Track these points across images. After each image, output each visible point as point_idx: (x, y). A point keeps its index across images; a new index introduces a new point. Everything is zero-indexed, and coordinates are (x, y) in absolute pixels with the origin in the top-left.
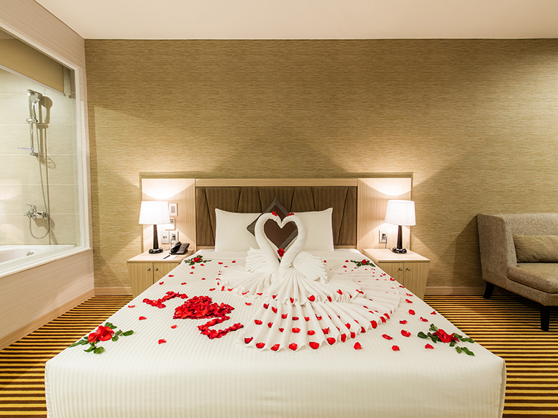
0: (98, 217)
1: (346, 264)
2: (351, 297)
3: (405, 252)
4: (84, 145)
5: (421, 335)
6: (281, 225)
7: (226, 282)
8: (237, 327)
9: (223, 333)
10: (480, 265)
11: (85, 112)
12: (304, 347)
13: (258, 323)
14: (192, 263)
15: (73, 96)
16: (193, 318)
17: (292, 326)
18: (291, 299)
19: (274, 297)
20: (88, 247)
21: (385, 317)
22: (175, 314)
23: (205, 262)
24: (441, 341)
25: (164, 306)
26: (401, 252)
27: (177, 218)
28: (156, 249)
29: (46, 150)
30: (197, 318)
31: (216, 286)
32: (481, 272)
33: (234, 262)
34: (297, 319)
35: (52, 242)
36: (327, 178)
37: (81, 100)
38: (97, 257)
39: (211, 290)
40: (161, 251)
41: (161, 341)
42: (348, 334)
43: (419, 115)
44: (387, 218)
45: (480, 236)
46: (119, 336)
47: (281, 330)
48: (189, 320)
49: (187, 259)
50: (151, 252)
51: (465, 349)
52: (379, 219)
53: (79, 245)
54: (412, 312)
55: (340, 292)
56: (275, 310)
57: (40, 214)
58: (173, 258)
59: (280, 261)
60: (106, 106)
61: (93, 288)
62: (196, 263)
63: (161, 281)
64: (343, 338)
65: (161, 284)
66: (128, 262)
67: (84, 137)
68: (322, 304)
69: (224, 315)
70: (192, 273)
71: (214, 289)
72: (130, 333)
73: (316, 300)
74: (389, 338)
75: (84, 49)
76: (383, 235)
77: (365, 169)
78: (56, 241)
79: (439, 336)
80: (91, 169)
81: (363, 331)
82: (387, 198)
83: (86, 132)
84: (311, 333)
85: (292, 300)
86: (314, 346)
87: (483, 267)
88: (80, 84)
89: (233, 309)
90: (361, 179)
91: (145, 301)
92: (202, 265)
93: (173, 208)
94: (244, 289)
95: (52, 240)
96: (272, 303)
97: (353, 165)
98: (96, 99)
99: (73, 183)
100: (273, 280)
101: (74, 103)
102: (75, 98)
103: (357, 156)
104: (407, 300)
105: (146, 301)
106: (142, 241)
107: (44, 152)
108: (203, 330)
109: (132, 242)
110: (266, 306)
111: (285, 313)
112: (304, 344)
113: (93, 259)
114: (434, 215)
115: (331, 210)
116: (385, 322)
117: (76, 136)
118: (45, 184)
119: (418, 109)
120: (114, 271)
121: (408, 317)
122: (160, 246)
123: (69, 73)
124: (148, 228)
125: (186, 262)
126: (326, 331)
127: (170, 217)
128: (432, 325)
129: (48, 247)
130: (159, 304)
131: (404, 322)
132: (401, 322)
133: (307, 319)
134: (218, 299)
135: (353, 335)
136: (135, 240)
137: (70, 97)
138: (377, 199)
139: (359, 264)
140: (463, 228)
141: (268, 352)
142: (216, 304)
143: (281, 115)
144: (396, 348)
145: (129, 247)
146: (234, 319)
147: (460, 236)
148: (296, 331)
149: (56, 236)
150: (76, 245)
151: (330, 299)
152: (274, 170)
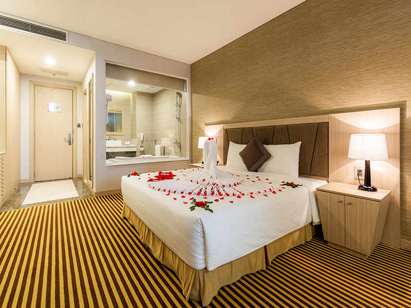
0: (193, 145)
4: (189, 113)
20: (188, 159)
60: (196, 93)
67: (189, 109)
75: (190, 69)
77: (339, 105)
80: (191, 123)
88: (188, 85)
97: (326, 103)
103: (330, 94)
115: (299, 143)
123: (185, 81)
137: (186, 91)
152: (264, 114)
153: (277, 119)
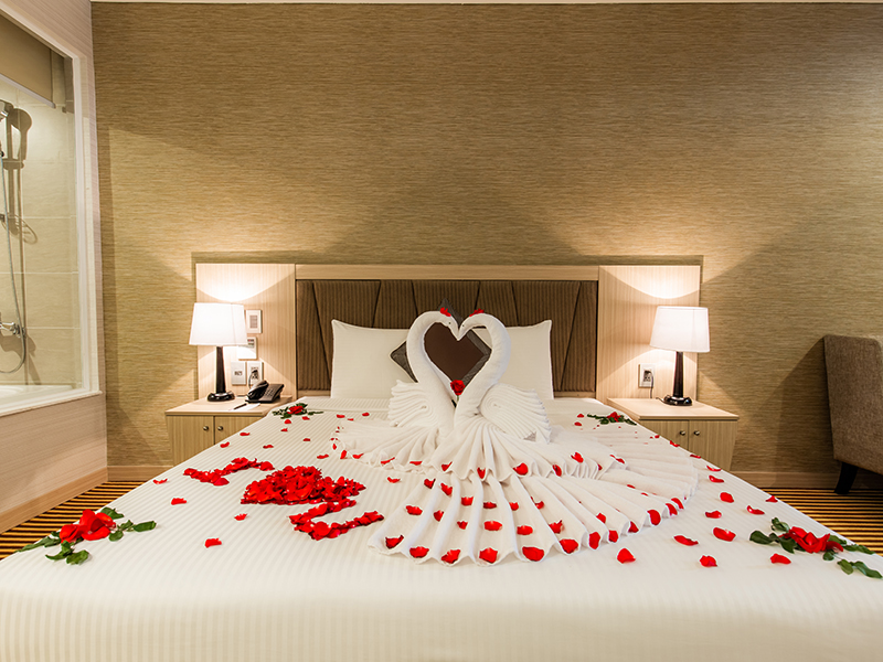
0: (116, 335)
1: (580, 420)
2: (600, 468)
3: (690, 403)
4: (90, 200)
5: (757, 537)
6: (459, 335)
7: (351, 444)
8: (371, 518)
9: (343, 529)
10: (828, 431)
11: (92, 139)
12: (511, 557)
13: (414, 511)
14: (287, 415)
15: (68, 108)
16: (280, 502)
17: (483, 517)
18: (479, 470)
19: (445, 467)
20: (96, 390)
21: (675, 505)
22: (246, 495)
23: (311, 414)
24: (803, 550)
25: (226, 482)
26: (681, 403)
27: (262, 338)
28: (221, 393)
29: (20, 210)
30: (288, 503)
31: (330, 451)
32: (832, 445)
33: (366, 414)
34: (493, 506)
35: (30, 381)
36: (541, 264)
37: (84, 115)
38: (114, 409)
39: (320, 457)
40: (231, 397)
41: (211, 543)
42: (604, 533)
43: (716, 148)
44: (655, 340)
45: (831, 378)
46: (124, 532)
47: (463, 525)
48: (272, 506)
49: (277, 409)
50: (212, 398)
51: (859, 565)
52: (639, 343)
53: (80, 386)
54: (726, 498)
55: (578, 458)
56: (447, 491)
57: (8, 327)
58: (251, 408)
59: (455, 405)
60: (130, 128)
61: (106, 466)
62: (293, 416)
63: (224, 442)
64: (594, 540)
65: (223, 446)
66: (168, 415)
67: (89, 185)
68: (543, 479)
69: (344, 498)
70: (285, 430)
71: (327, 456)
72: (149, 526)
73: (530, 472)
74: (689, 543)
75: (90, 20)
76: (647, 372)
77: (613, 250)
78: (38, 379)
79: (796, 540)
80: (103, 245)
81: (633, 529)
82: (654, 303)
83: (93, 175)
84: (524, 531)
85: (481, 473)
86: (534, 554)
87: (834, 436)
88: (83, 85)
89: (363, 488)
90: (606, 267)
91: (187, 472)
92: (305, 418)
93: (253, 319)
94: (385, 454)
95: (30, 377)
96: (441, 478)
97: (590, 242)
98: (113, 115)
99: (69, 271)
100: (442, 439)
101: (72, 121)
102: (73, 112)
103: (598, 224)
104: (711, 477)
105: (192, 473)
106: (196, 380)
107: (17, 213)
108: (300, 523)
109: (178, 383)
110: (429, 484)
111: (468, 496)
112: (512, 550)
113: (105, 412)
114: (742, 336)
115: (548, 324)
116: (676, 513)
117: (74, 183)
118: (17, 272)
119: (714, 135)
120: (144, 435)
121: (722, 507)
122: (229, 388)
123: (62, 64)
124: (207, 356)
125: (276, 413)
126: (557, 528)
127: (249, 335)
128: (774, 521)
129: (22, 388)
130: (217, 478)
131: (715, 515)
132: (708, 515)
133: (514, 507)
134: (332, 471)
135: (613, 536)
136: (183, 378)
137: (64, 110)
138: (634, 305)
139: (604, 421)
140: (797, 362)
141: (436, 565)
142: (328, 478)
143: (456, 147)
144: (708, 562)
145: (172, 390)
146: (363, 504)
147: (792, 376)
148: (493, 526)
149: (38, 370)
150: (74, 386)
151: (558, 471)
152: (442, 249)
153: (481, 264)
